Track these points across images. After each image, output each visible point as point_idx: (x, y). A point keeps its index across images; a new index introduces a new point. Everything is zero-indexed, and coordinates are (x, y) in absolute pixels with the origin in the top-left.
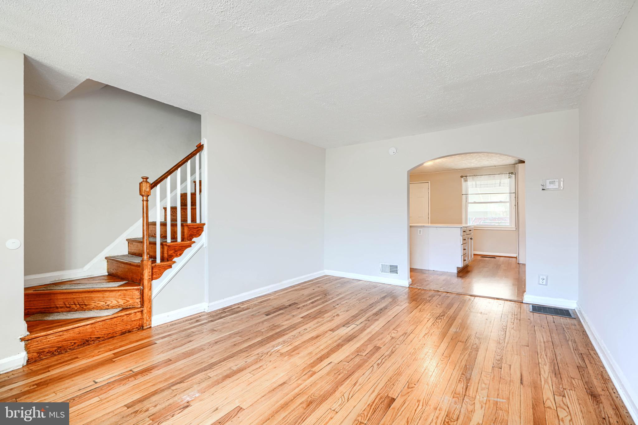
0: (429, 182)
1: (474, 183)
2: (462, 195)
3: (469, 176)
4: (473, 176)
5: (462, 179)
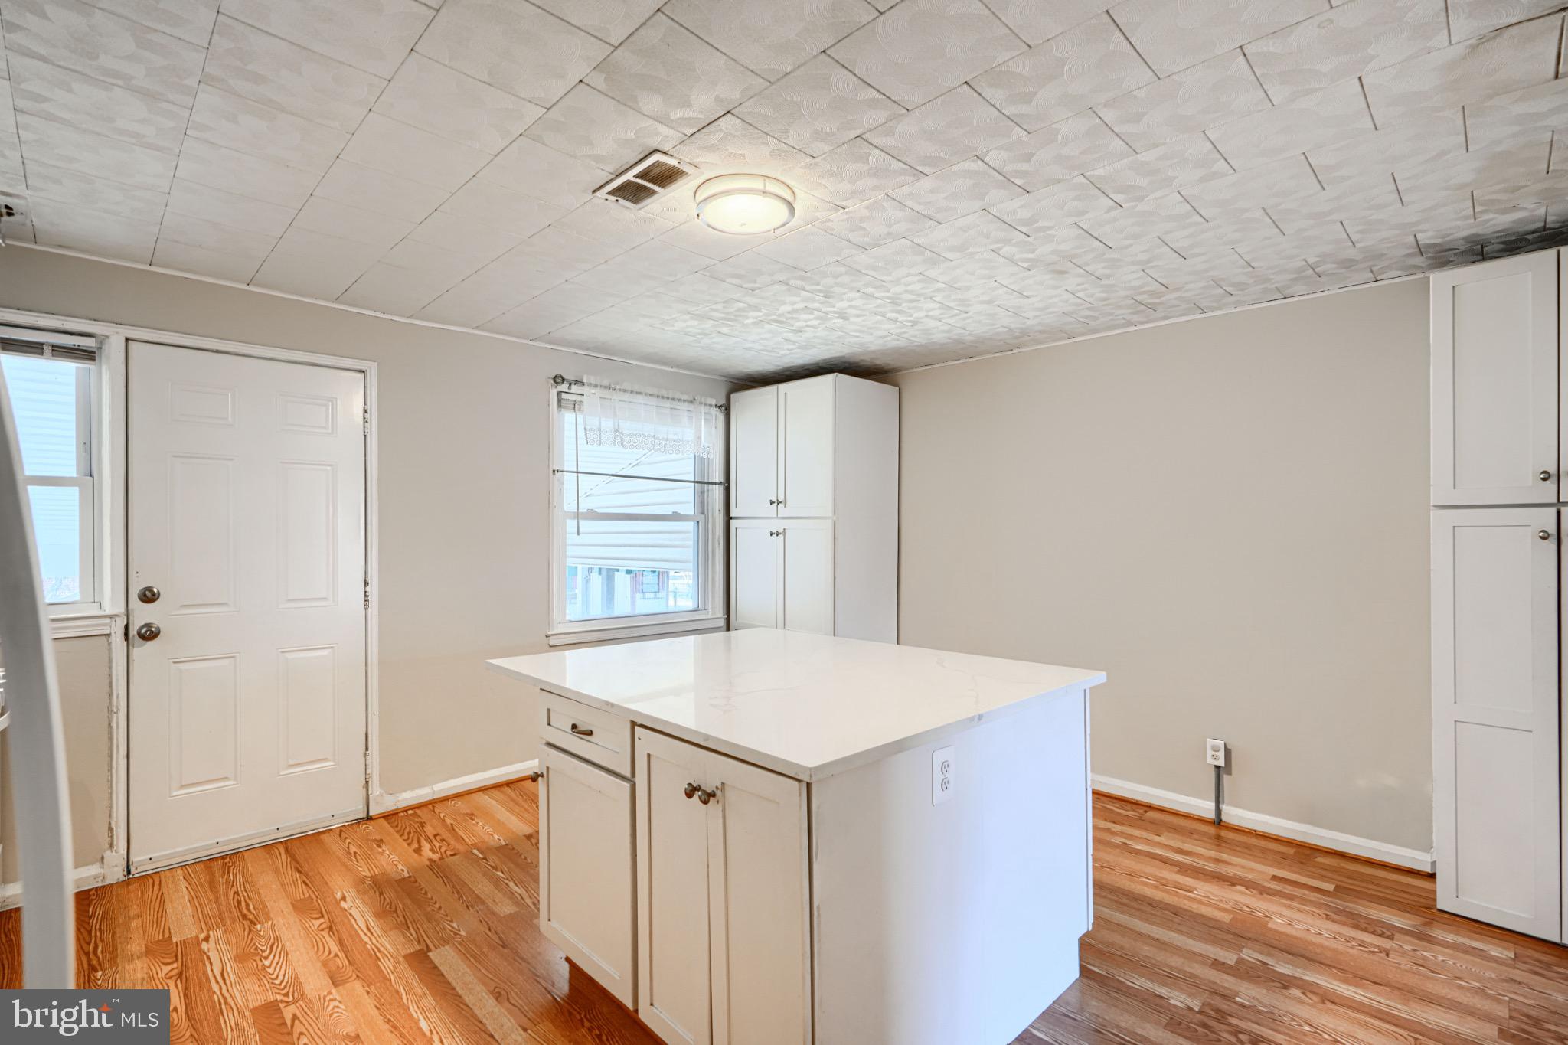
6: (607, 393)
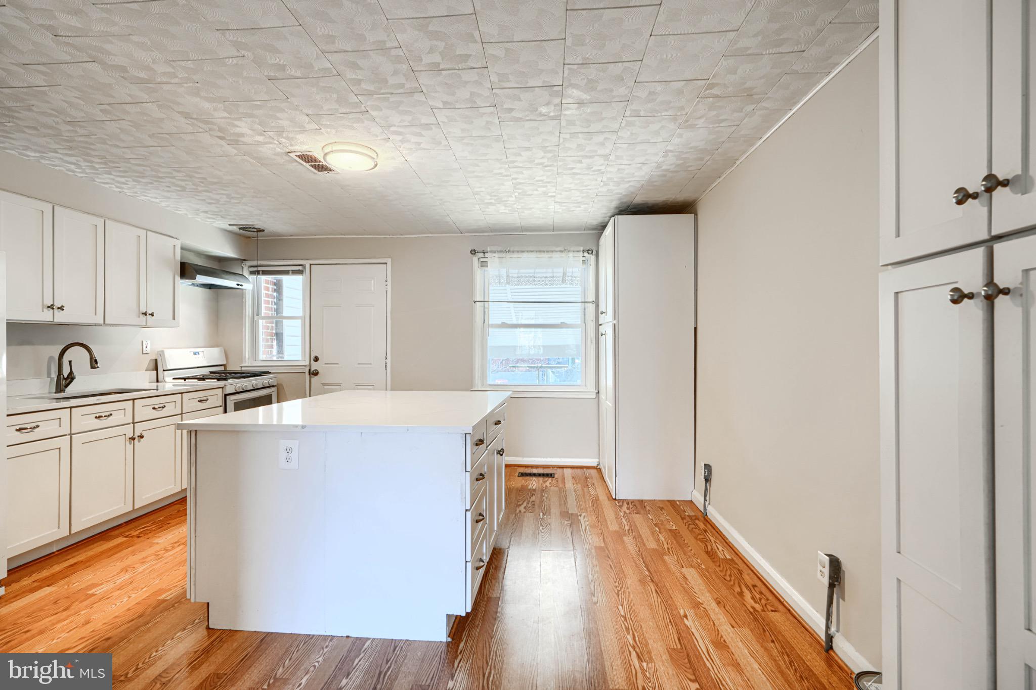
1: (503, 272)
2: (475, 302)
3: (491, 251)
4: (501, 251)
5: (475, 259)
6: (502, 255)
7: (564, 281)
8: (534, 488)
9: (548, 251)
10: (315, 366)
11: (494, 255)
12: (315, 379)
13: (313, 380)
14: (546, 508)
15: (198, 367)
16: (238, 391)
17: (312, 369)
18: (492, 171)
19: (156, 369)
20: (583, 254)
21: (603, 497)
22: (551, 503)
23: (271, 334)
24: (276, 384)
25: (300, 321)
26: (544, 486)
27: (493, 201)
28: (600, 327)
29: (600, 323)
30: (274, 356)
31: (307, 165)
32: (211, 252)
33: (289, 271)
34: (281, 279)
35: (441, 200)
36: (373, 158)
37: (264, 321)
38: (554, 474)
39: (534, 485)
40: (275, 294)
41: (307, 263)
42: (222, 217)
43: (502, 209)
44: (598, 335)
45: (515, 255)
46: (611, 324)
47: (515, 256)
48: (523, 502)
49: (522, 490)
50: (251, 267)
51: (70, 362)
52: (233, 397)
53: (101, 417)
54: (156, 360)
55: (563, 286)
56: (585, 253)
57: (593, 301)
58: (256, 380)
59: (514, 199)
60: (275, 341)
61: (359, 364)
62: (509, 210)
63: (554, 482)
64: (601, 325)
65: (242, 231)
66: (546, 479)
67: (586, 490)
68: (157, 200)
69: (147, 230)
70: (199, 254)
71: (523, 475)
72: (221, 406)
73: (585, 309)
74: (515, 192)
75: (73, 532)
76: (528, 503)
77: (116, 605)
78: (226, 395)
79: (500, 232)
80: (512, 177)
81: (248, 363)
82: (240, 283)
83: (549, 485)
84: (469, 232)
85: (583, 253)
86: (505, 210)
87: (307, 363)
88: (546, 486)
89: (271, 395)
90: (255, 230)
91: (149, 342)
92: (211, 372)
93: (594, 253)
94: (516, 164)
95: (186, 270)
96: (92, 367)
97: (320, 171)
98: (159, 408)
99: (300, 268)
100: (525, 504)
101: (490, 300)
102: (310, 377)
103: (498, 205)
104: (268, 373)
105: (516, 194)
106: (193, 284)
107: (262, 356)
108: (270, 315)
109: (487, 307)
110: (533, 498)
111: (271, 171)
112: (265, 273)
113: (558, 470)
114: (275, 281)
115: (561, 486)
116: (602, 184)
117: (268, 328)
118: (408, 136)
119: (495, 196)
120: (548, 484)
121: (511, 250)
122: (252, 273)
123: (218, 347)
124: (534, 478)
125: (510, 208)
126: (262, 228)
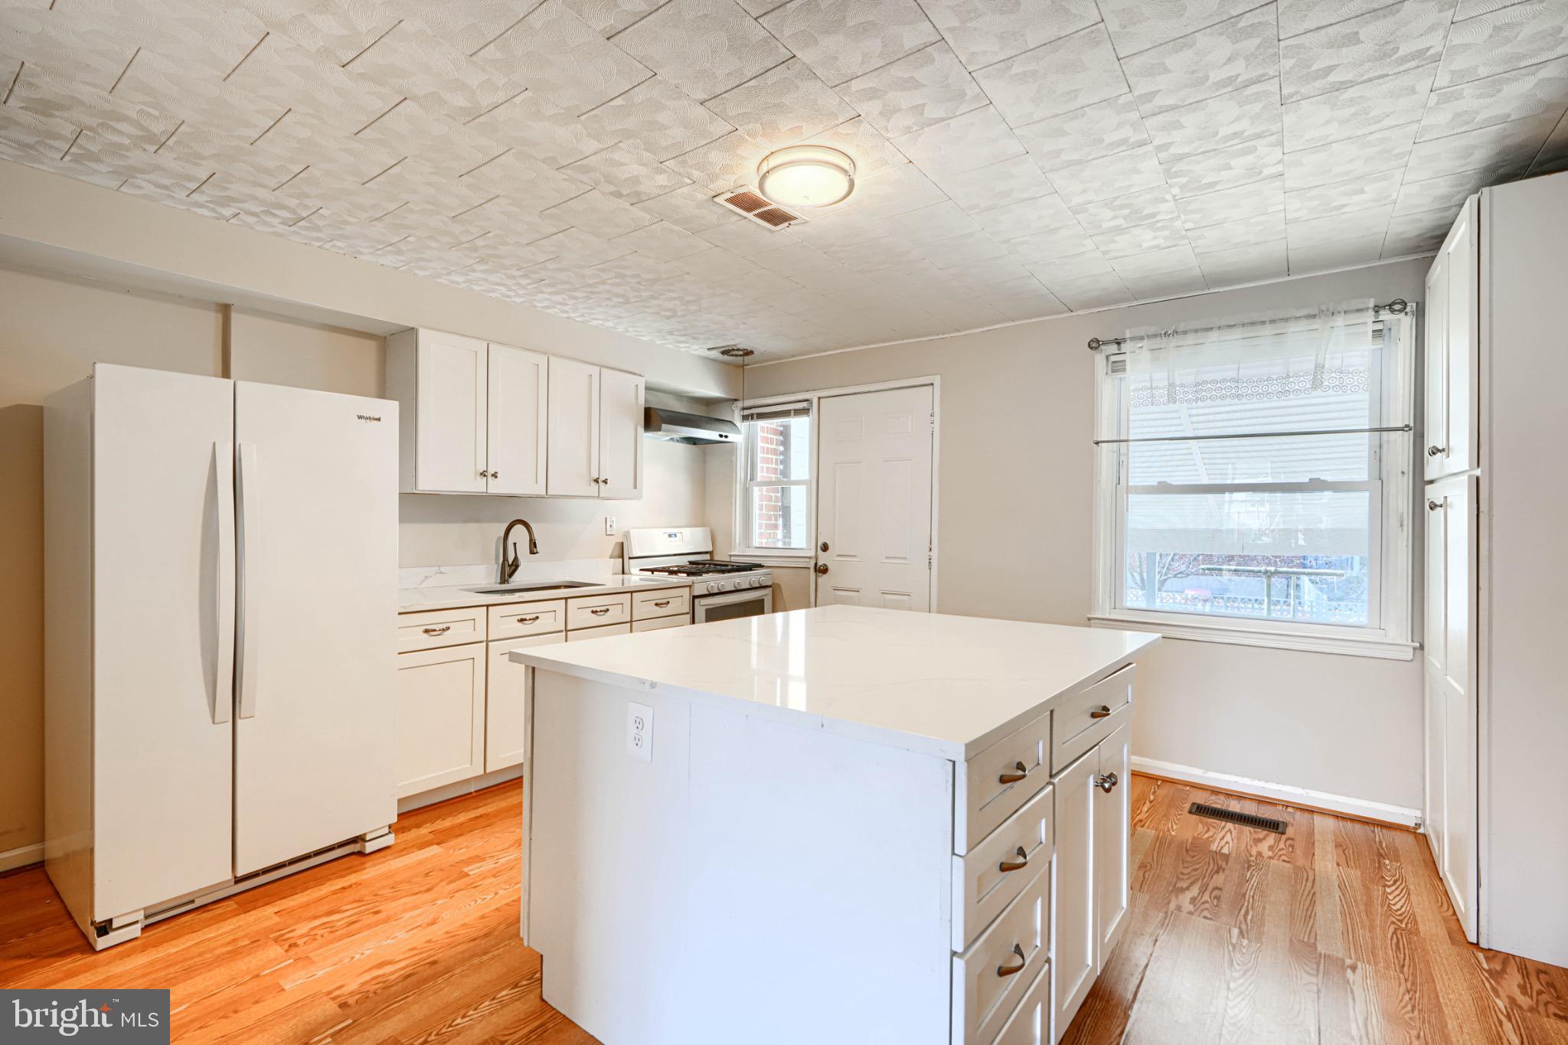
0: (937, 380)
1: (1161, 378)
2: (1097, 443)
3: (1132, 339)
4: (1155, 336)
5: (1099, 358)
7: (1317, 384)
8: (1225, 851)
9: (1272, 321)
10: (824, 559)
11: (1141, 345)
12: (823, 579)
13: (820, 580)
14: (1249, 917)
15: (675, 555)
16: (712, 592)
17: (820, 563)
18: (1102, 140)
19: (622, 556)
20: (1376, 316)
21: (1430, 926)
22: (1267, 906)
23: (775, 508)
24: (770, 583)
25: (805, 487)
26: (1254, 853)
27: (1120, 221)
28: (1428, 488)
29: (1427, 477)
30: (778, 540)
31: (750, 215)
32: (691, 393)
33: (790, 410)
34: (788, 423)
35: (1008, 241)
36: (845, 171)
37: (765, 488)
38: (1286, 825)
39: (1227, 843)
40: (781, 448)
41: (813, 396)
42: (694, 338)
43: (1147, 237)
44: (1420, 507)
45: (1191, 339)
46: (1465, 478)
47: (1191, 342)
48: (1192, 884)
49: (1195, 849)
50: (744, 409)
51: (515, 544)
52: (704, 601)
53: (526, 620)
54: (622, 543)
55: (1314, 393)
56: (1382, 312)
57: (1407, 426)
58: (740, 576)
59: (1171, 204)
60: (781, 519)
61: (887, 557)
62: (1165, 238)
63: (1282, 845)
64: (1431, 482)
65: (726, 357)
66: (1261, 833)
67: (1377, 891)
68: (610, 324)
69: (601, 366)
70: (679, 396)
71: (1200, 810)
72: (688, 613)
73: (1381, 446)
74: (1171, 186)
75: (488, 771)
76: (1202, 892)
77: (476, 901)
78: (694, 597)
79: (1153, 296)
80: (1155, 143)
81: (739, 551)
82: (724, 434)
83: (1267, 853)
84: (1086, 305)
85: (1377, 312)
86: (1155, 238)
87: (812, 554)
88: (1259, 854)
89: (763, 600)
90: (741, 353)
91: (614, 519)
92: (691, 563)
93: (1408, 309)
94: (1160, 101)
95: (652, 419)
96: (532, 552)
97: (776, 225)
98: (601, 611)
99: (804, 405)
100: (1194, 891)
101: (1131, 438)
102: (816, 576)
103: (1135, 231)
104: (760, 566)
105: (1176, 191)
106: (672, 439)
107: (757, 541)
108: (774, 479)
109: (1125, 452)
110: (1219, 879)
111: (711, 243)
112: (761, 416)
113: (1298, 814)
114: (782, 429)
115: (1301, 862)
116: (1434, 97)
117: (770, 499)
118: (891, 95)
119: (1122, 207)
120: (1264, 847)
121: (1180, 329)
122: (745, 418)
123: (704, 526)
124: (1230, 825)
125: (1167, 233)
126: (749, 349)
